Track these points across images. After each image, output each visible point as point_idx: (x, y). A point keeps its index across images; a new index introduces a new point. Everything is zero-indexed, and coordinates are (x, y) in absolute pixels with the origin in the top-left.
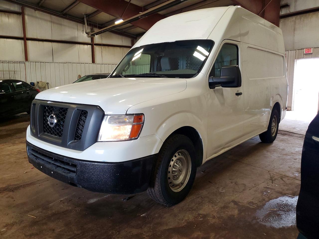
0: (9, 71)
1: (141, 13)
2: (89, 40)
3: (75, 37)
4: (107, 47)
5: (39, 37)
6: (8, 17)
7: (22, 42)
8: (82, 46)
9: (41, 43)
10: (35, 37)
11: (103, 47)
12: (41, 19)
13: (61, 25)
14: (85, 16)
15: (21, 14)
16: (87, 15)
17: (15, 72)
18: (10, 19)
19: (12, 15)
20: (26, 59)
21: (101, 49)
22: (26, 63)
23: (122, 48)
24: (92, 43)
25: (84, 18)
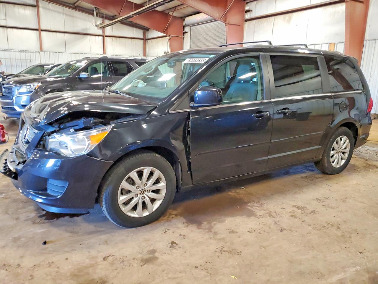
0: (26, 60)
1: (132, 13)
2: (100, 32)
3: (86, 29)
4: (118, 38)
5: (53, 29)
6: (25, 10)
7: (37, 32)
8: (93, 37)
9: (54, 33)
10: (49, 29)
11: (114, 38)
12: (54, 11)
13: (73, 17)
14: (94, 9)
15: (36, 6)
16: (96, 8)
17: (31, 61)
18: (26, 11)
19: (28, 7)
20: (41, 49)
21: (112, 40)
22: (41, 52)
23: (133, 40)
24: (103, 35)
25: (94, 11)
